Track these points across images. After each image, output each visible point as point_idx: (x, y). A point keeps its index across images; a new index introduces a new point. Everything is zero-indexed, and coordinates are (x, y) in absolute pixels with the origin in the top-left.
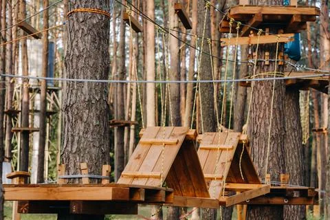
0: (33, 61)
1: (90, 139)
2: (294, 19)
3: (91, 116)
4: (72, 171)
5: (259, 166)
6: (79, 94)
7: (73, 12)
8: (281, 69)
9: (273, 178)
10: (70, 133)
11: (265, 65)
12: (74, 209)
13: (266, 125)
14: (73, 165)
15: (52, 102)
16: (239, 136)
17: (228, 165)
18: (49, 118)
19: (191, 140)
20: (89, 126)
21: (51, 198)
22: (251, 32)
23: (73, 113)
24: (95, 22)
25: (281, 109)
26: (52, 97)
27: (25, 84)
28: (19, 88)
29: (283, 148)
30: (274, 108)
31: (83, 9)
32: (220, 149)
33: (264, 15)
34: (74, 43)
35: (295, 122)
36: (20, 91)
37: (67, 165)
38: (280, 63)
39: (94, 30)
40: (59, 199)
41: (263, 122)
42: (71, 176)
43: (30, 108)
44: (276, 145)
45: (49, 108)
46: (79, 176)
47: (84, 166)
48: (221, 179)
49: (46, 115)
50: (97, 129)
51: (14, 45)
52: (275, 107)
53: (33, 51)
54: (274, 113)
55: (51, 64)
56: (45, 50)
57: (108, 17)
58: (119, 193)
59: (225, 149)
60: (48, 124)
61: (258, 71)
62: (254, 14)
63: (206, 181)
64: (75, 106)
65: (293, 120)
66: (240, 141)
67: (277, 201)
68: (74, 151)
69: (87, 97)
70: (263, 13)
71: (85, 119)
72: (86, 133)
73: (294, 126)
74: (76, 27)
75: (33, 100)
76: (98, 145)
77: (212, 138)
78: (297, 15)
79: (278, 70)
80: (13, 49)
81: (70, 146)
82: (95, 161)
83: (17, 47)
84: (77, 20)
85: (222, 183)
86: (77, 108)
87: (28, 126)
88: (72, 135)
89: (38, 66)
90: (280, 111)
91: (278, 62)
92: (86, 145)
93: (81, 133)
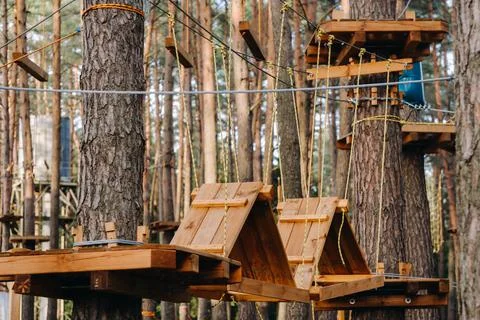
0: (40, 145)
1: (119, 189)
2: (412, 38)
3: (118, 155)
4: (93, 234)
5: (367, 252)
6: (101, 125)
7: (92, 9)
8: (395, 111)
9: (388, 269)
10: (89, 181)
11: (372, 106)
12: (97, 284)
13: (376, 192)
14: (93, 227)
15: (69, 204)
16: (336, 202)
17: (321, 243)
18: (64, 228)
19: (267, 201)
20: (117, 170)
21: (63, 269)
22: (351, 60)
23: (92, 153)
24: (122, 23)
25: (397, 169)
26: (68, 198)
27: (28, 172)
28: (19, 186)
29: (401, 225)
30: (386, 168)
31: (105, 5)
32: (309, 221)
33: (367, 33)
34: (93, 53)
35: (419, 197)
36: (21, 190)
37: (86, 227)
38: (393, 103)
39: (121, 33)
40: (76, 270)
41: (371, 189)
42: (92, 242)
43: (37, 214)
44: (391, 221)
45: (64, 213)
46: (104, 241)
47: (110, 226)
48: (312, 262)
49: (59, 223)
50: (129, 174)
51: (11, 122)
52: (388, 165)
53: (38, 131)
54: (387, 174)
55: (66, 150)
56: (56, 123)
57: (141, 17)
58: (162, 258)
59: (317, 221)
60: (63, 238)
61: (362, 115)
62: (353, 32)
63: (291, 265)
64: (95, 142)
65: (417, 194)
66: (338, 209)
67: (394, 301)
68: (96, 207)
69: (113, 129)
70: (366, 30)
71: (110, 160)
72: (113, 180)
73: (418, 203)
74: (96, 30)
75: (41, 201)
76: (130, 197)
77: (296, 206)
78: (416, 32)
79: (391, 113)
80: (10, 127)
81: (89, 199)
82: (126, 220)
83: (16, 125)
84: (97, 21)
85: (313, 267)
86: (100, 146)
87: (33, 233)
88: (92, 184)
89: (46, 152)
90: (395, 172)
91: (389, 101)
92: (113, 197)
93: (105, 181)
